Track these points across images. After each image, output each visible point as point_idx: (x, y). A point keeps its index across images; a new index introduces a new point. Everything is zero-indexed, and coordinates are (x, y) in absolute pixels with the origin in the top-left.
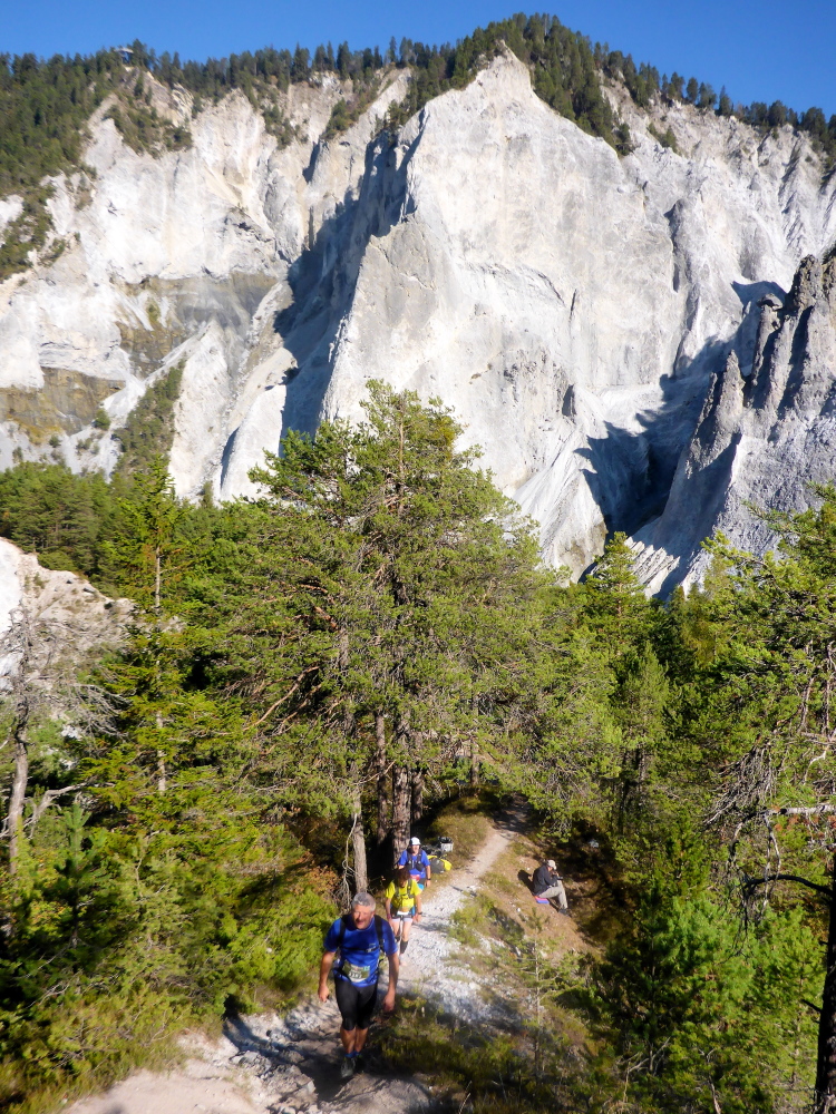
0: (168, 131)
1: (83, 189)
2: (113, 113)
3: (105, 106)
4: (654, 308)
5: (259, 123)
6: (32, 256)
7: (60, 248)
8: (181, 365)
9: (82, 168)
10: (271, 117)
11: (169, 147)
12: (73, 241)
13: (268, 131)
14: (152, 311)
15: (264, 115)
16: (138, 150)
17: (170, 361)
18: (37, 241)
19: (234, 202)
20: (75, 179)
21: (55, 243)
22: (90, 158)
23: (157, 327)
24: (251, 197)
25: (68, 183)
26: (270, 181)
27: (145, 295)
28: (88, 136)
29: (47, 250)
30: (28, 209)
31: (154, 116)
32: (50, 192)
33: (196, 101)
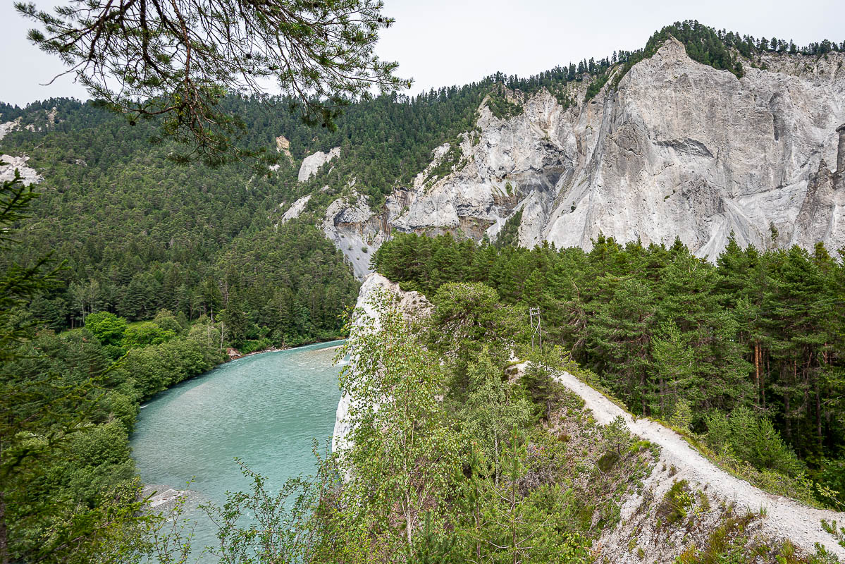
0: (513, 108)
1: (476, 137)
2: (488, 104)
3: (485, 101)
4: (765, 152)
5: (554, 100)
6: (453, 168)
7: (465, 162)
8: (522, 211)
9: (475, 128)
10: (560, 98)
11: (514, 115)
12: (471, 159)
13: (559, 103)
14: (508, 188)
15: (556, 97)
16: (500, 118)
17: (516, 209)
18: (456, 161)
19: (544, 135)
20: (472, 133)
21: (463, 160)
22: (479, 123)
23: (511, 195)
24: (552, 132)
25: (469, 136)
26: (560, 125)
27: (505, 181)
28: (478, 115)
29: (460, 164)
30: (452, 149)
31: (506, 103)
32: (462, 140)
33: (525, 96)
